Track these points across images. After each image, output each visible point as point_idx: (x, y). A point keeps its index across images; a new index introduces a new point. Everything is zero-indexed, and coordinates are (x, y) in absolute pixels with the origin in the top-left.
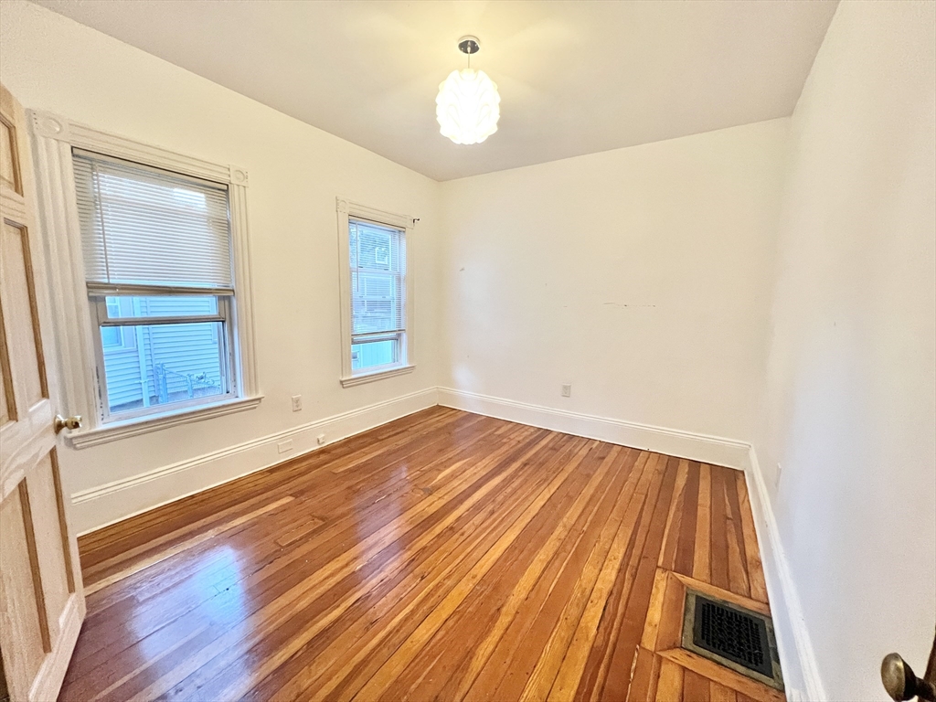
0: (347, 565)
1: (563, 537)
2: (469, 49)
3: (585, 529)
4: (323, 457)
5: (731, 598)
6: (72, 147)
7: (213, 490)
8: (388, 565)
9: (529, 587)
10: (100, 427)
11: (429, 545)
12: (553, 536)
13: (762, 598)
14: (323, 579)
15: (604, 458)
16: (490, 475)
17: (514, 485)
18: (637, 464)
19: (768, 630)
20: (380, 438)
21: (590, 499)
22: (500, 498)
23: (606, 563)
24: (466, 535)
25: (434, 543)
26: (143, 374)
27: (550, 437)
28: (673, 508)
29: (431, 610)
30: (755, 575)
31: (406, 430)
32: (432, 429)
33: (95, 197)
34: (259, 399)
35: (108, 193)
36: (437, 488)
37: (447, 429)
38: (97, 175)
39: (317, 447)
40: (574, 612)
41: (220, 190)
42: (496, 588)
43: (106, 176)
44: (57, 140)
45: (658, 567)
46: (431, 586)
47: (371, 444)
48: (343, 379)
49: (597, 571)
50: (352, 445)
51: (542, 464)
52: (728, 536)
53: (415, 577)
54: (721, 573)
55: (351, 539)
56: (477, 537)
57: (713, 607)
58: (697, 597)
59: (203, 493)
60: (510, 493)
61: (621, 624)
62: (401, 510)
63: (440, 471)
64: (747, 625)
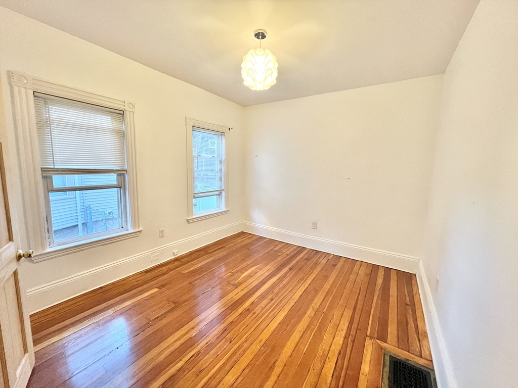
0: (187, 333)
1: (312, 315)
2: (260, 37)
3: (325, 310)
4: (177, 263)
5: (411, 357)
6: (34, 92)
7: (113, 284)
8: (211, 333)
9: (292, 348)
10: (49, 250)
11: (234, 320)
12: (306, 316)
13: (428, 358)
14: (173, 342)
15: (336, 265)
16: (270, 276)
17: (284, 282)
18: (355, 269)
19: (432, 379)
20: (209, 252)
21: (328, 292)
22: (276, 290)
23: (337, 334)
24: (256, 314)
25: (238, 319)
26: (79, 211)
27: (305, 252)
28: (375, 298)
29: (236, 362)
30: (424, 343)
31: (223, 247)
32: (238, 246)
33: (47, 119)
34: (140, 231)
35: (54, 117)
36: (240, 283)
37: (247, 246)
38: (48, 107)
39: (173, 257)
40: (318, 366)
41: (119, 114)
42: (273, 349)
43: (53, 107)
44: (25, 88)
45: (367, 336)
46: (235, 347)
47: (203, 255)
48: (189, 219)
49: (332, 339)
50: (193, 256)
51: (300, 269)
52: (408, 316)
53: (226, 341)
54: (403, 340)
55: (191, 315)
56: (263, 315)
57: (400, 363)
58: (390, 356)
59: (107, 286)
60: (282, 287)
61: (346, 373)
62: (220, 297)
63: (242, 273)
64: (420, 375)
